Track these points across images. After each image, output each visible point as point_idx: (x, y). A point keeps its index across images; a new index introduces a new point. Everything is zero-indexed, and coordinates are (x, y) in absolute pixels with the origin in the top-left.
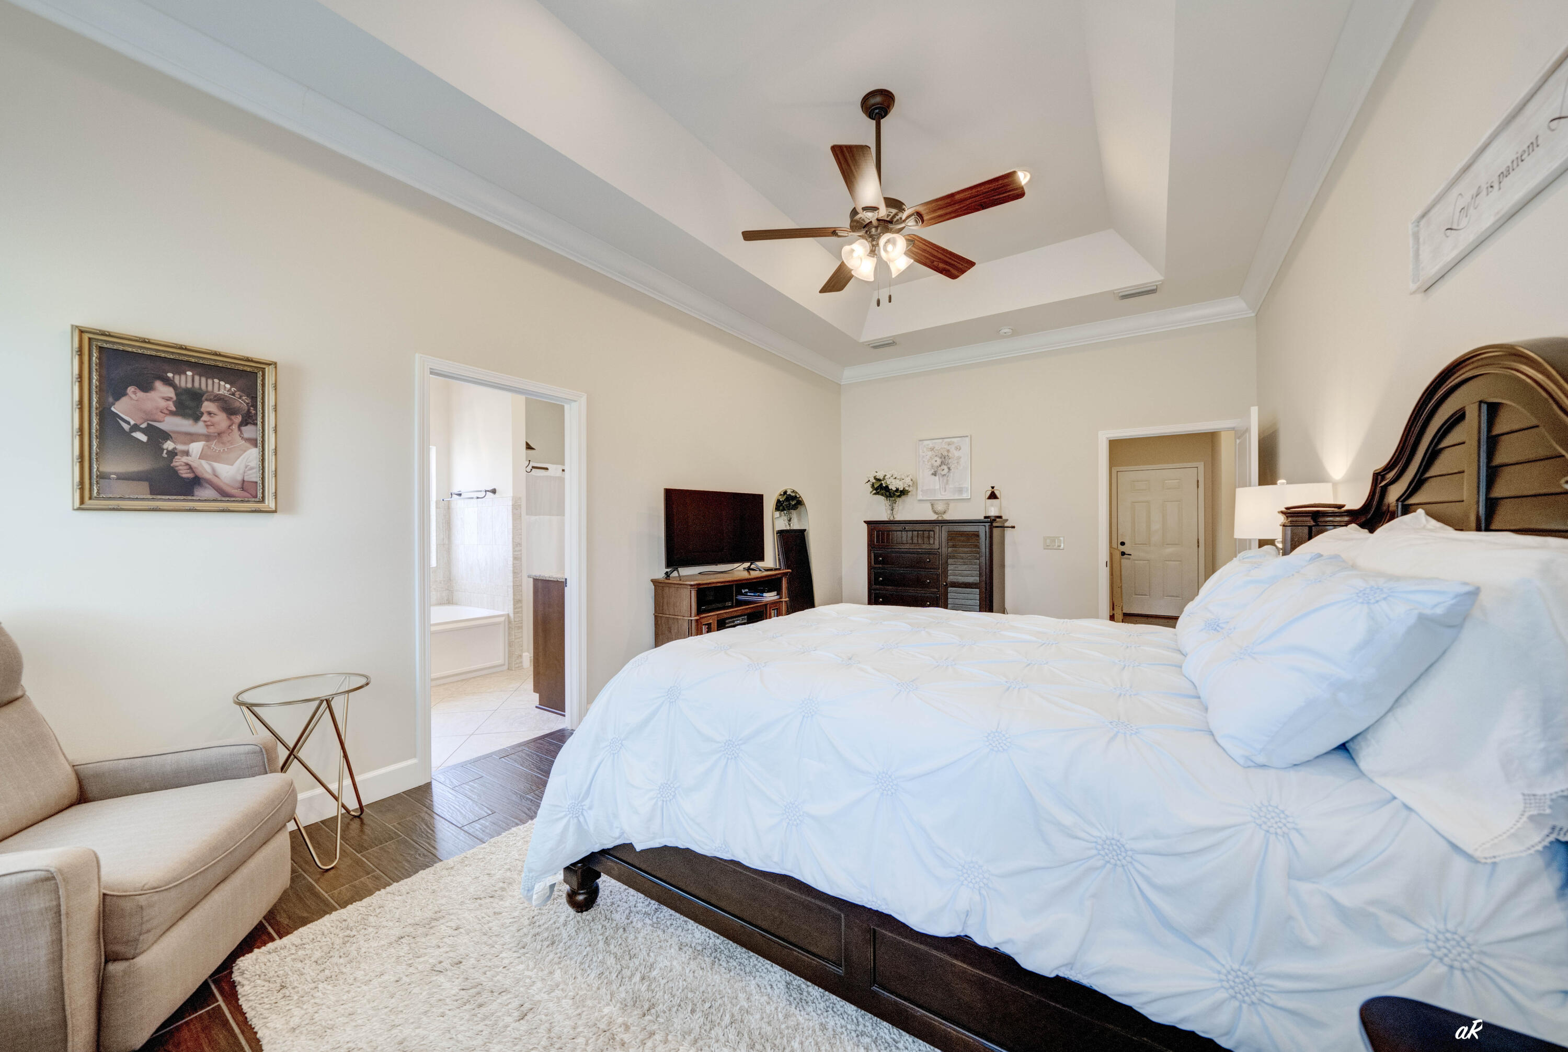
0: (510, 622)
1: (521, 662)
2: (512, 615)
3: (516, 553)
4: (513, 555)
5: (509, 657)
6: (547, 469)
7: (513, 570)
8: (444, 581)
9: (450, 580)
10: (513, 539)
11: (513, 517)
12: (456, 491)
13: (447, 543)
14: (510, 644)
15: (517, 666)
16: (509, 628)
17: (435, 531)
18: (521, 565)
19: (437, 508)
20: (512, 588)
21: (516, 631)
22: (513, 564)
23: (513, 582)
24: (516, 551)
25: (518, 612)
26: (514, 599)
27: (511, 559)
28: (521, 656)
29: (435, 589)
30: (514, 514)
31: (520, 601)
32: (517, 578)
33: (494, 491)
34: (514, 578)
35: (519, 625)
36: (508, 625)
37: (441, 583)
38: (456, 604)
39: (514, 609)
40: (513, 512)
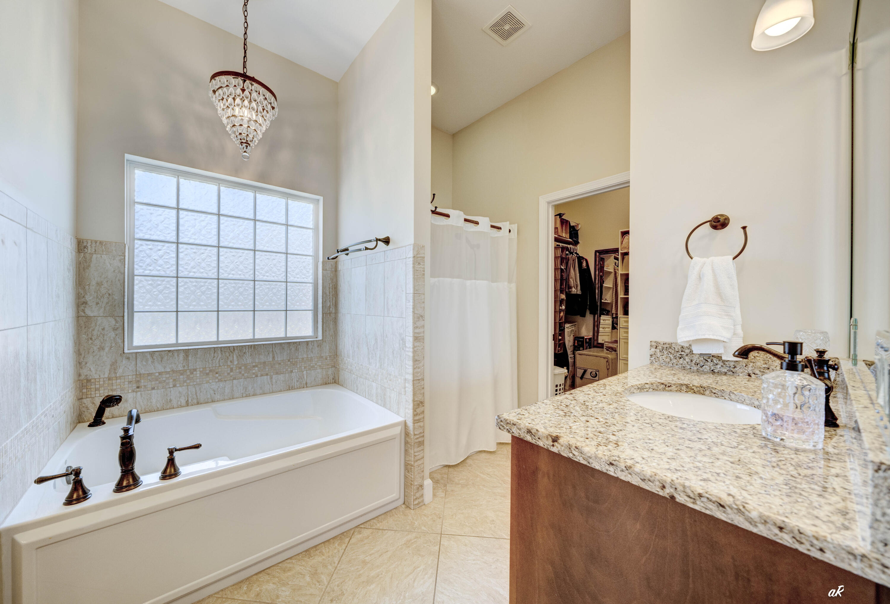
0: (407, 434)
1: (422, 496)
2: (410, 424)
3: (417, 331)
4: (414, 333)
5: (406, 486)
6: (448, 216)
7: (414, 356)
8: (330, 356)
9: (336, 355)
10: (414, 308)
11: (414, 274)
12: (342, 247)
13: (334, 311)
14: (408, 468)
15: (416, 502)
16: (406, 443)
17: (321, 297)
18: (423, 349)
19: (323, 270)
20: (411, 383)
21: (416, 450)
22: (414, 347)
23: (414, 374)
24: (417, 327)
25: (419, 421)
26: (414, 401)
27: (411, 339)
28: (421, 486)
29: (320, 366)
30: (415, 271)
31: (422, 403)
32: (419, 368)
33: (387, 241)
34: (414, 369)
35: (420, 440)
36: (405, 437)
37: (326, 359)
38: (342, 385)
39: (415, 415)
40: (414, 267)
